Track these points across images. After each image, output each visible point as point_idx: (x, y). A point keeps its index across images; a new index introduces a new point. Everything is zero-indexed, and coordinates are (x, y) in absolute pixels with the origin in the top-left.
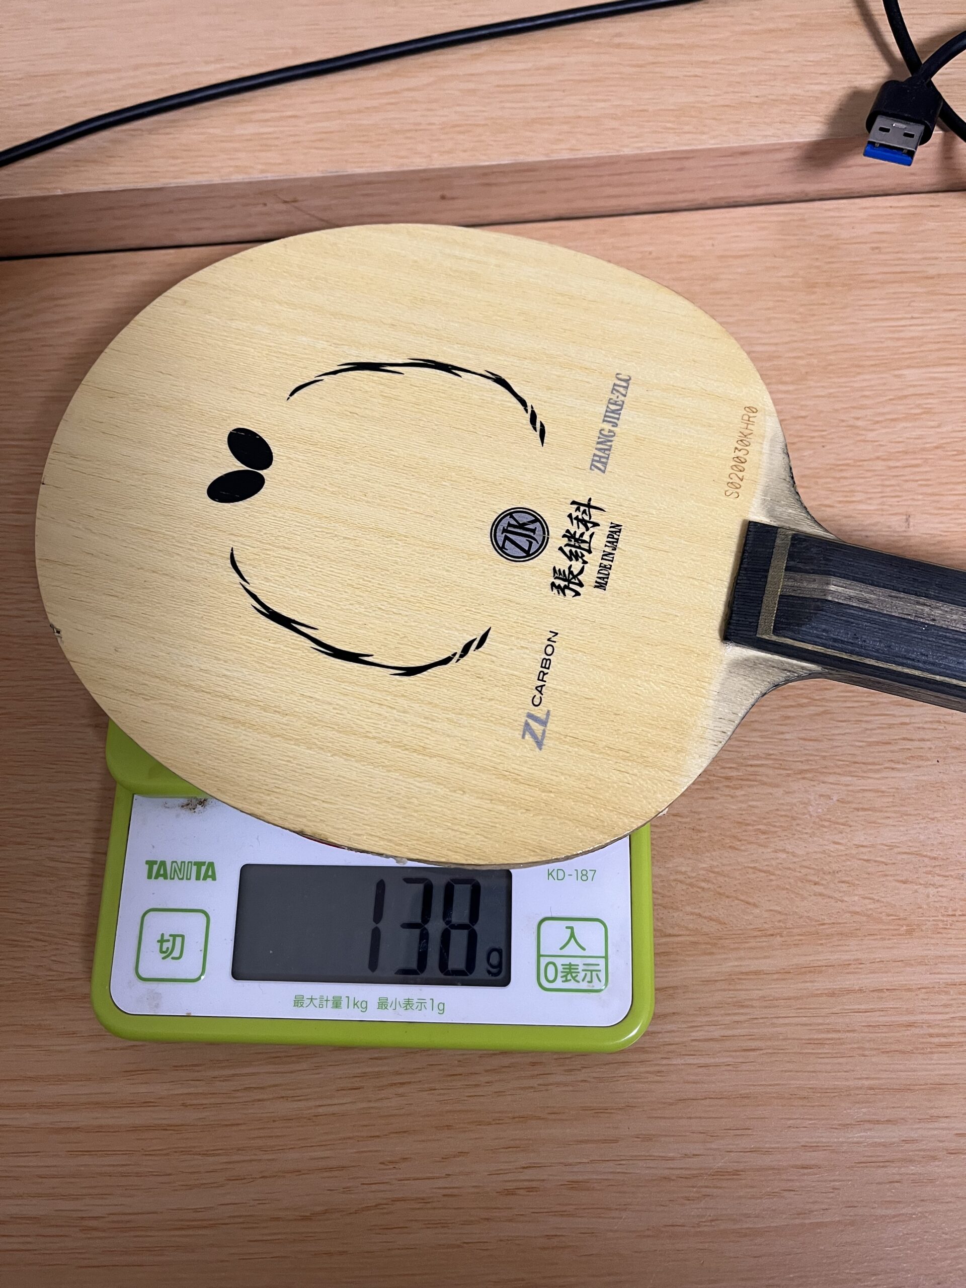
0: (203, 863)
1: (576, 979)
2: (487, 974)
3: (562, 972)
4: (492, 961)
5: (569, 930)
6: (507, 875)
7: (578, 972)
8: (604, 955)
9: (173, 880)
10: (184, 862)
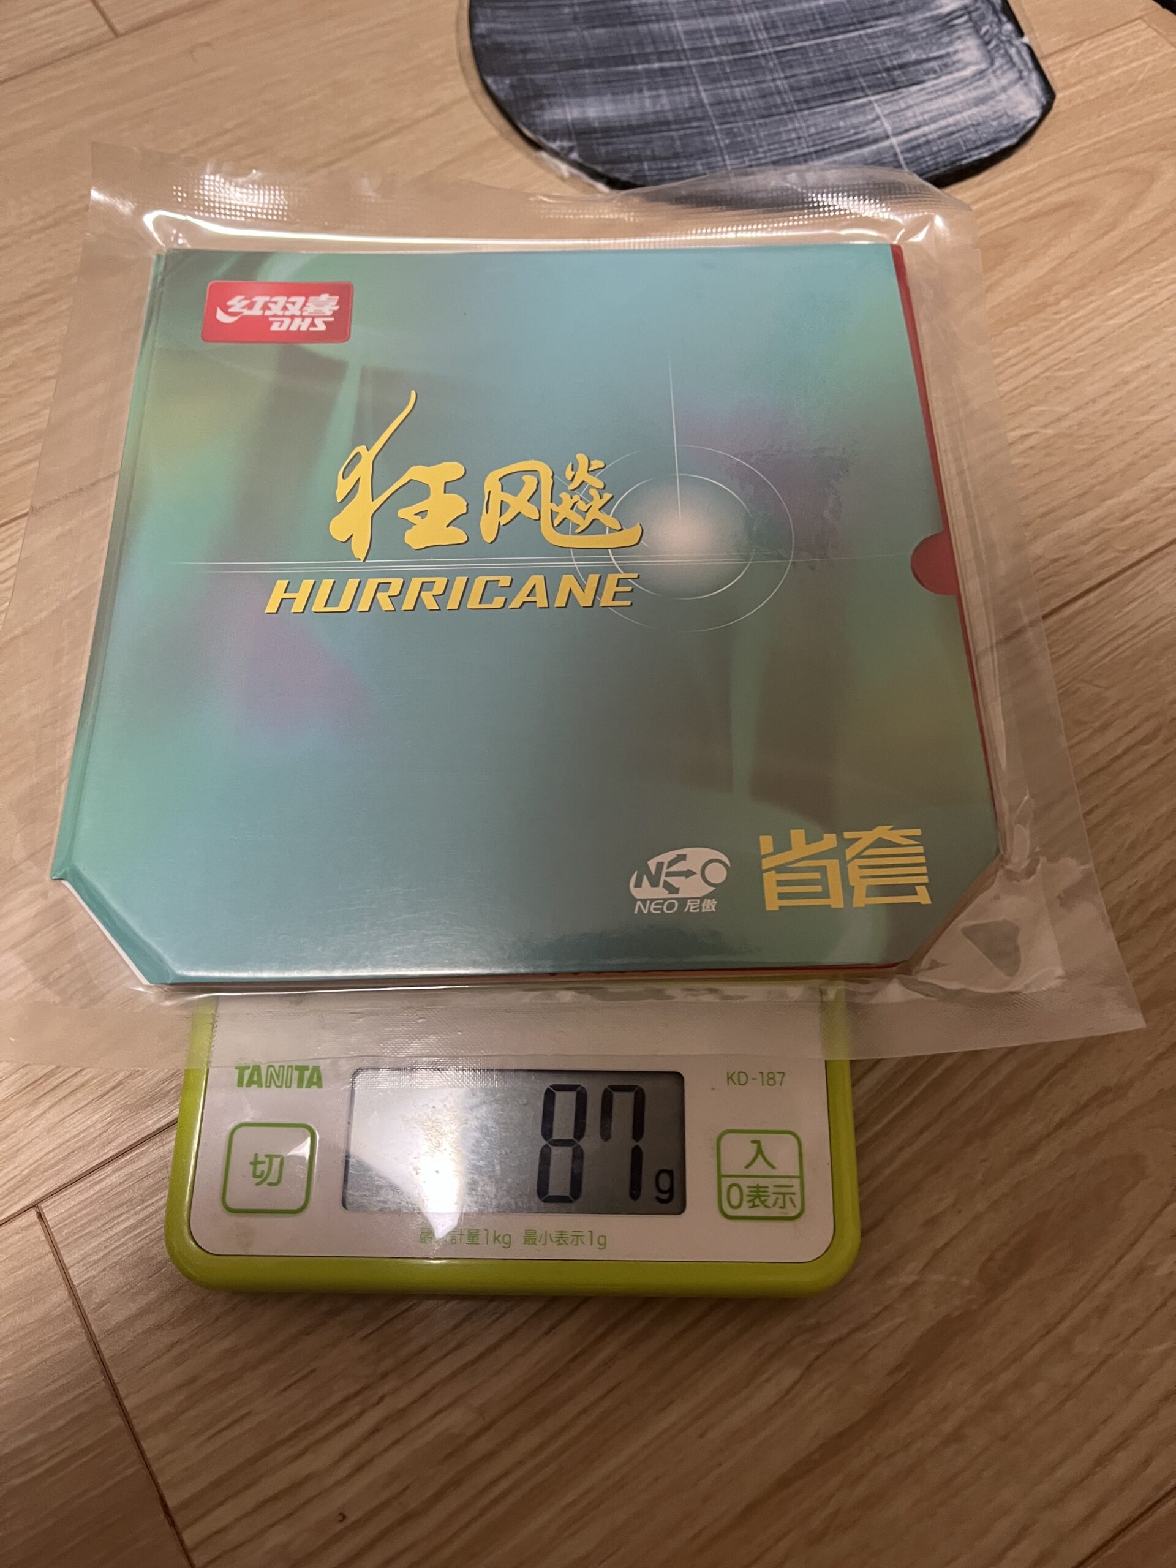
0: (306, 1068)
1: (767, 1203)
2: (656, 1200)
3: (748, 1196)
4: (661, 1184)
5: (755, 1146)
6: (678, 1077)
7: (768, 1196)
8: (798, 1174)
9: (268, 1089)
10: (283, 1067)
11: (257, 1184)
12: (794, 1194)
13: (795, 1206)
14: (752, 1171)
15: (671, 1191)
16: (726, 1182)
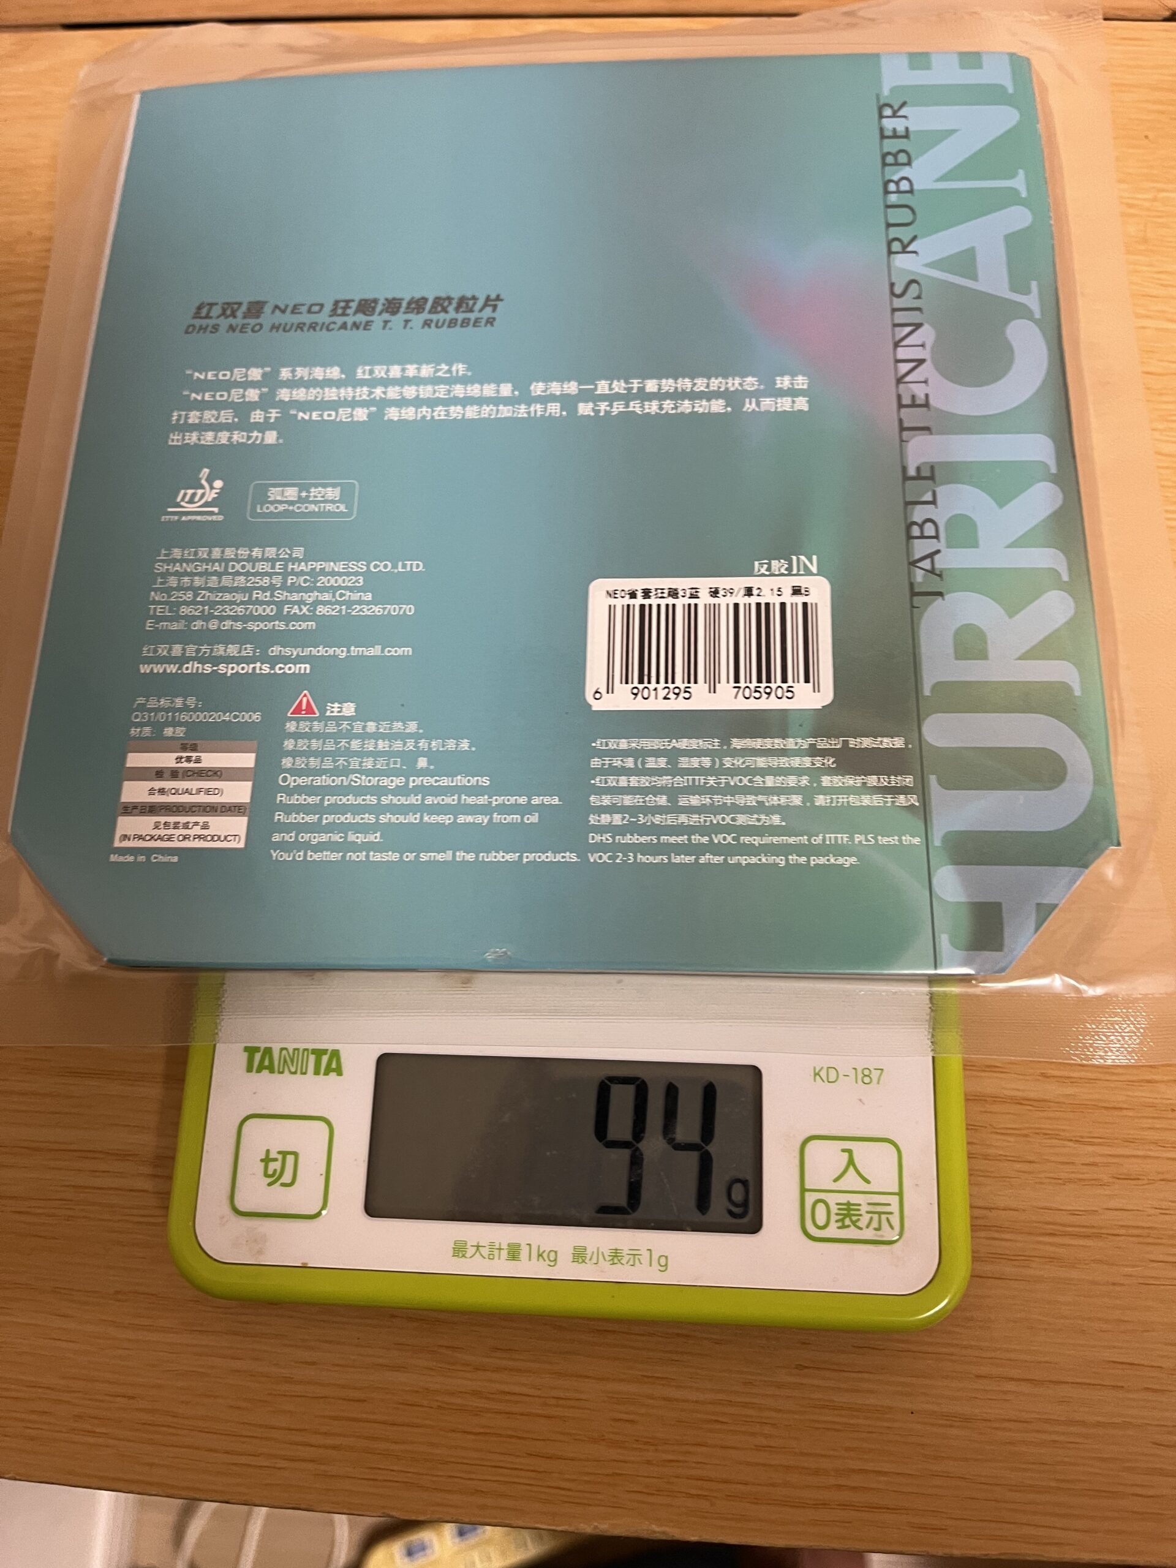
0: (325, 1051)
1: (859, 1224)
2: (728, 1216)
3: (837, 1214)
4: (733, 1197)
5: (846, 1154)
6: (755, 1073)
7: (861, 1215)
8: (896, 1190)
9: (282, 1075)
10: (298, 1049)
11: (270, 1184)
12: (891, 1213)
13: (892, 1228)
14: (841, 1185)
15: (745, 1204)
16: (810, 1198)
